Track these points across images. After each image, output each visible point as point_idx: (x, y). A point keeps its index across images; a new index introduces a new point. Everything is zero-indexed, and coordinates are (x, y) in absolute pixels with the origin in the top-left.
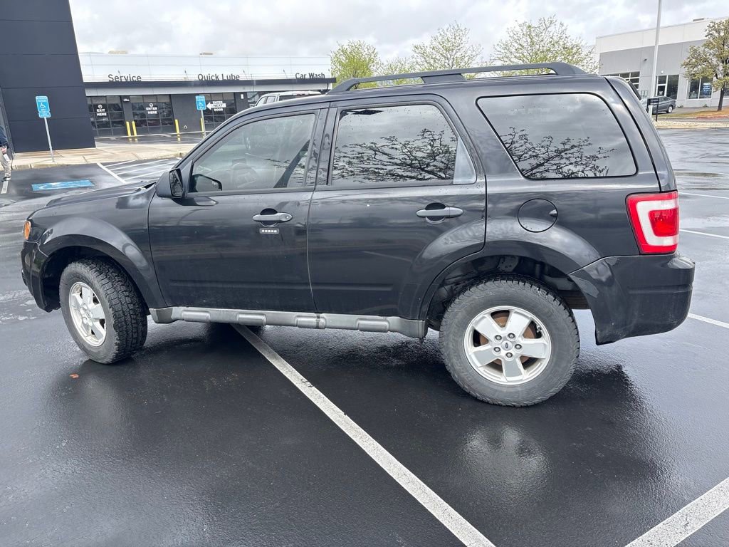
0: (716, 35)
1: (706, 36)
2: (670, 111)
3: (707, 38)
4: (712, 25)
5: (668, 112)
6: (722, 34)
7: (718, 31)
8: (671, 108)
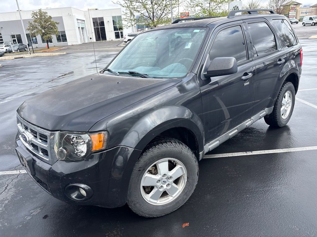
0: (37, 17)
1: (32, 17)
2: (26, 50)
3: (33, 18)
4: (33, 13)
5: (25, 51)
6: (39, 17)
7: (37, 15)
8: (26, 48)
